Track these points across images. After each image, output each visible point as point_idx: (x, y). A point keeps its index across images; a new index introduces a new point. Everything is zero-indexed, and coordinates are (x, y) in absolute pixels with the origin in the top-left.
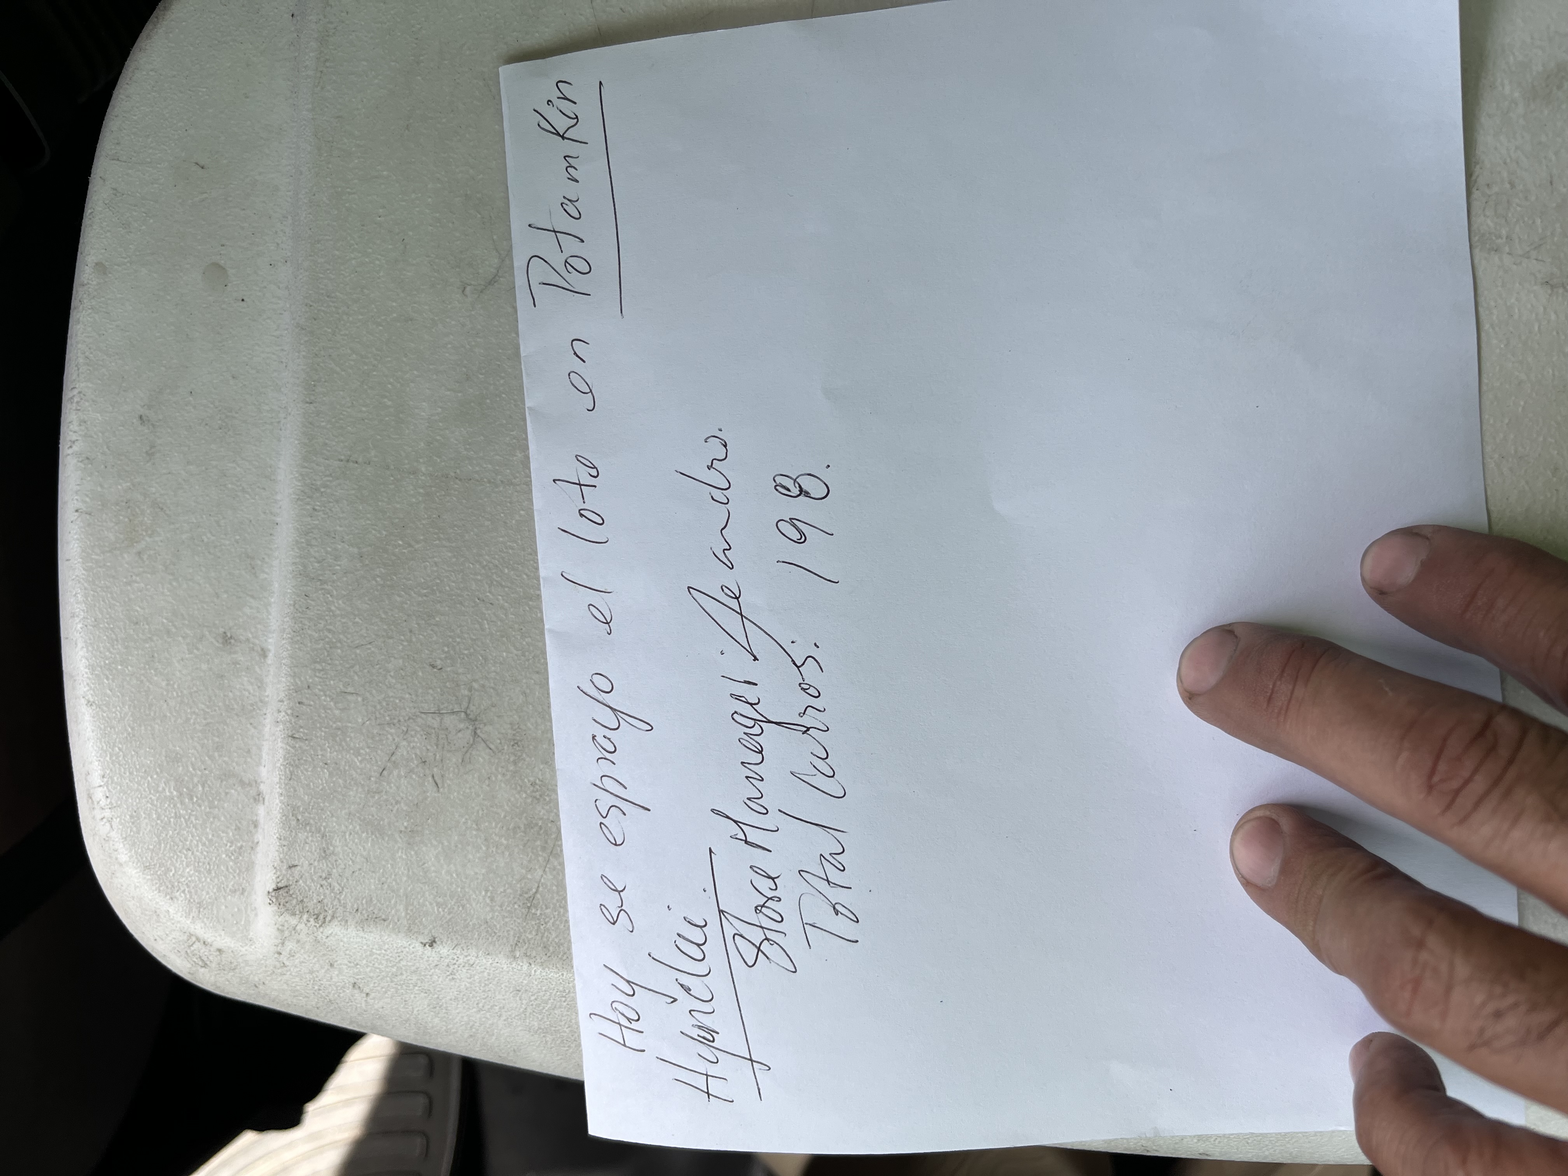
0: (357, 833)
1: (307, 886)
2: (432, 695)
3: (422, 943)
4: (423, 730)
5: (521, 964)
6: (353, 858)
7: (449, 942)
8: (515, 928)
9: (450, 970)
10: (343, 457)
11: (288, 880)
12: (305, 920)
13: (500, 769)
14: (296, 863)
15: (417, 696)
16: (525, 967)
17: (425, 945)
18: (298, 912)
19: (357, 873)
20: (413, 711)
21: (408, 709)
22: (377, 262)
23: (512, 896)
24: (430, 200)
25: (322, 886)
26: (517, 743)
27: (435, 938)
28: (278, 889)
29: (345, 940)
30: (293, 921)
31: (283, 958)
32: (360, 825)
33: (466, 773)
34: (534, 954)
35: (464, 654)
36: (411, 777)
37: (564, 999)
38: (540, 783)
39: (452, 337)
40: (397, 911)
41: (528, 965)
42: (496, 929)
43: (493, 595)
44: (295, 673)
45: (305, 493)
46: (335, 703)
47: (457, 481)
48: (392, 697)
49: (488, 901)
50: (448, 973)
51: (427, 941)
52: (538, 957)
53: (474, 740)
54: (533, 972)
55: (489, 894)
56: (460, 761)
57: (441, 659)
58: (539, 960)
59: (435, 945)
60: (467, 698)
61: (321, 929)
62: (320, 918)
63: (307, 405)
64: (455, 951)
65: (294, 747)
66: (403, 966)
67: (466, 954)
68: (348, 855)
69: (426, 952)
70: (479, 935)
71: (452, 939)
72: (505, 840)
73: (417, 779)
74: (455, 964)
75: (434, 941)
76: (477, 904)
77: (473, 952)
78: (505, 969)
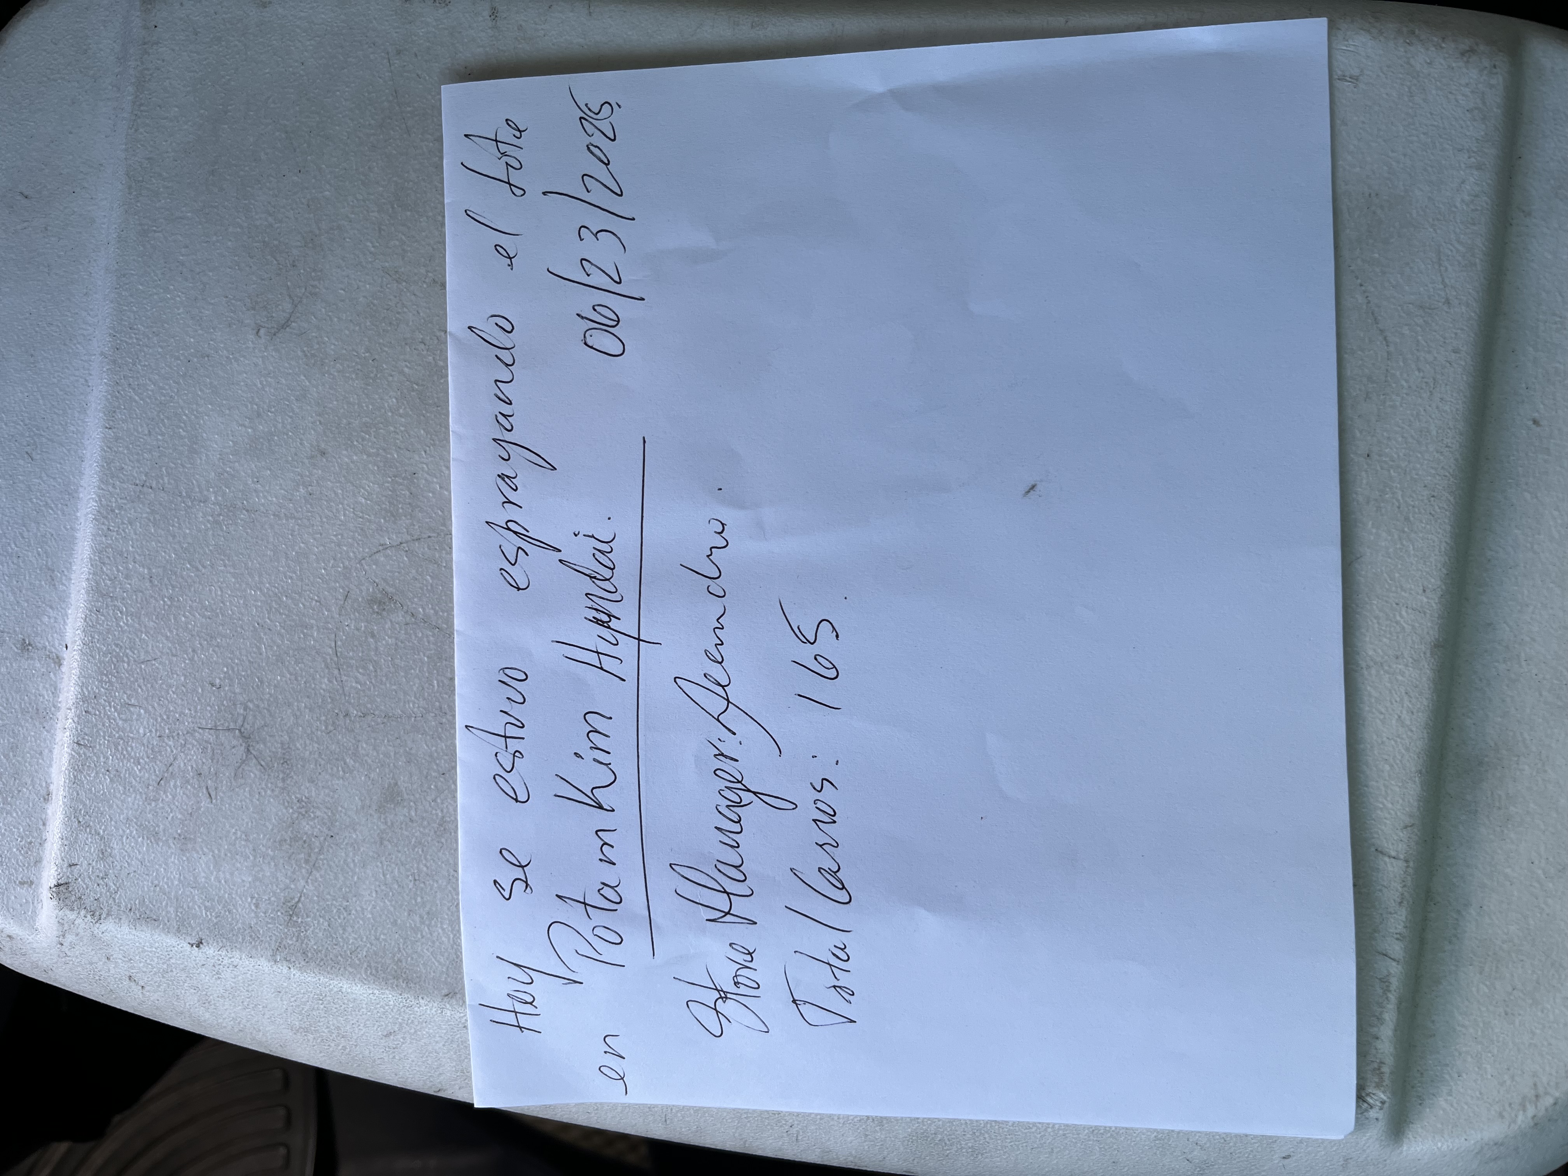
0: (134, 838)
1: (85, 884)
2: (210, 711)
3: (189, 943)
4: (200, 745)
5: (281, 967)
6: (129, 861)
7: (215, 944)
8: (277, 934)
9: (216, 970)
10: (138, 482)
11: (68, 877)
12: (82, 915)
13: (269, 785)
14: (76, 862)
15: (196, 711)
16: (285, 970)
17: (192, 946)
18: (76, 908)
19: (132, 875)
20: (191, 725)
21: (186, 724)
22: (178, 299)
23: (275, 904)
24: (230, 243)
25: (98, 885)
26: (286, 762)
27: (202, 940)
28: (58, 885)
29: (119, 936)
30: (72, 916)
31: (64, 948)
32: (136, 830)
33: (239, 787)
34: (293, 959)
35: (241, 675)
36: (186, 788)
37: (321, 1002)
38: (306, 800)
39: (245, 375)
40: (167, 912)
41: (287, 968)
42: (260, 934)
43: (271, 621)
44: (83, 683)
45: (101, 513)
46: (119, 714)
47: (244, 512)
48: (173, 711)
49: (253, 908)
50: (214, 973)
51: (194, 942)
52: (297, 962)
53: (247, 756)
54: (292, 976)
55: (254, 901)
56: (233, 774)
57: (220, 679)
58: (297, 965)
59: (201, 945)
60: (242, 717)
61: (98, 925)
62: (97, 915)
63: (107, 430)
64: (220, 952)
65: (79, 754)
66: (173, 963)
67: (231, 956)
68: (124, 858)
69: (193, 952)
70: (243, 939)
71: (217, 942)
72: (272, 851)
73: (192, 790)
74: (220, 964)
75: (201, 943)
76: (242, 910)
77: (237, 954)
78: (266, 971)
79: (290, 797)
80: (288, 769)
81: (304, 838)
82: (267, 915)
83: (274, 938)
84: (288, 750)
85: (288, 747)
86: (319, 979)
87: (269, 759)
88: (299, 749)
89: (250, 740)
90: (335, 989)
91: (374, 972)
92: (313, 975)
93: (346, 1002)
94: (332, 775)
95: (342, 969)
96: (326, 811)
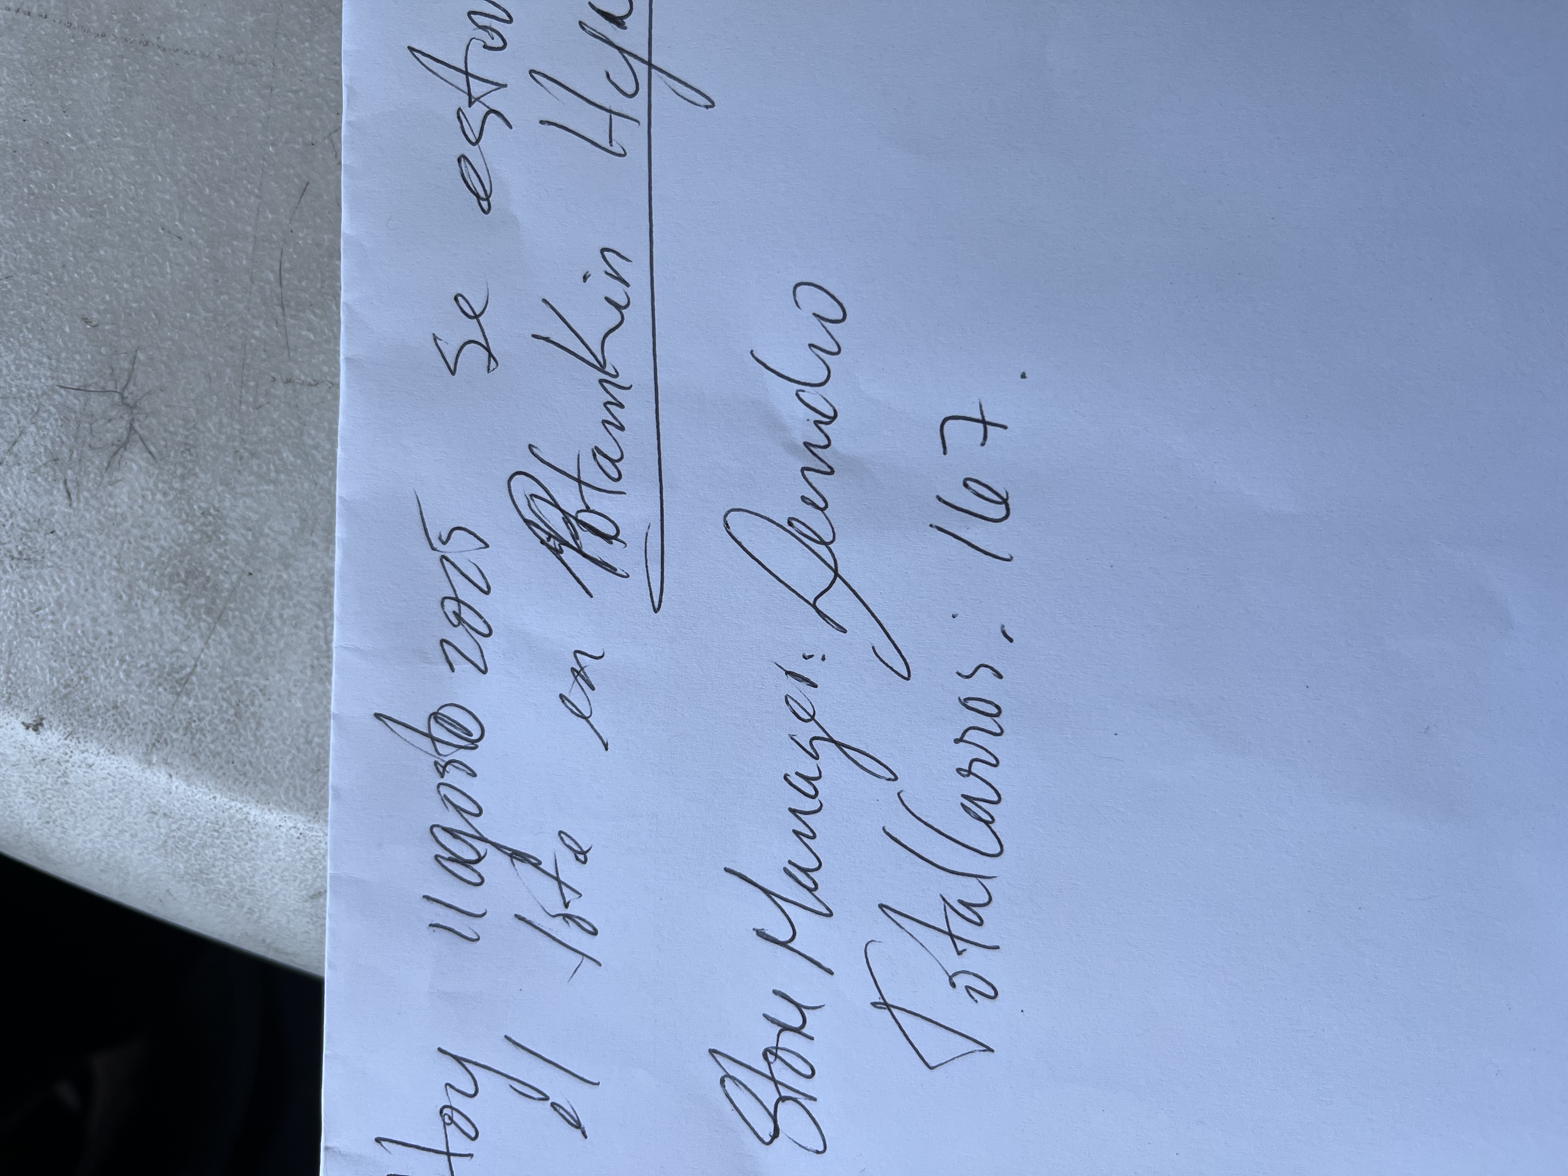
2: (78, 363)
3: (23, 723)
4: (60, 414)
5: (158, 774)
7: (61, 728)
8: (155, 720)
9: (62, 769)
13: (160, 485)
15: (58, 361)
16: (164, 778)
17: (27, 728)
20: (50, 382)
21: (43, 380)
23: (156, 674)
26: (189, 450)
27: (42, 719)
33: (111, 484)
34: (177, 762)
35: (131, 308)
36: (35, 480)
37: (216, 834)
38: (215, 513)
41: (167, 776)
42: (129, 719)
43: (183, 224)
47: (159, 51)
48: (25, 359)
49: (122, 675)
50: (59, 774)
51: (30, 721)
52: (182, 768)
53: (129, 436)
54: (174, 788)
55: (124, 666)
56: (105, 464)
57: (98, 312)
58: (182, 772)
59: (40, 727)
60: (126, 374)
64: (68, 742)
67: (83, 748)
69: (29, 738)
70: (104, 725)
71: (65, 724)
72: (157, 590)
73: (43, 483)
74: (67, 761)
75: (41, 724)
76: (106, 678)
77: (93, 746)
78: (135, 778)
79: (191, 505)
80: (190, 461)
81: (208, 574)
82: (143, 689)
83: (150, 727)
84: (194, 431)
85: (194, 427)
86: (215, 798)
87: (163, 443)
88: (210, 431)
89: (135, 411)
90: (239, 816)
91: (299, 794)
92: (206, 790)
93: (254, 837)
94: (259, 476)
95: (251, 785)
96: (243, 531)
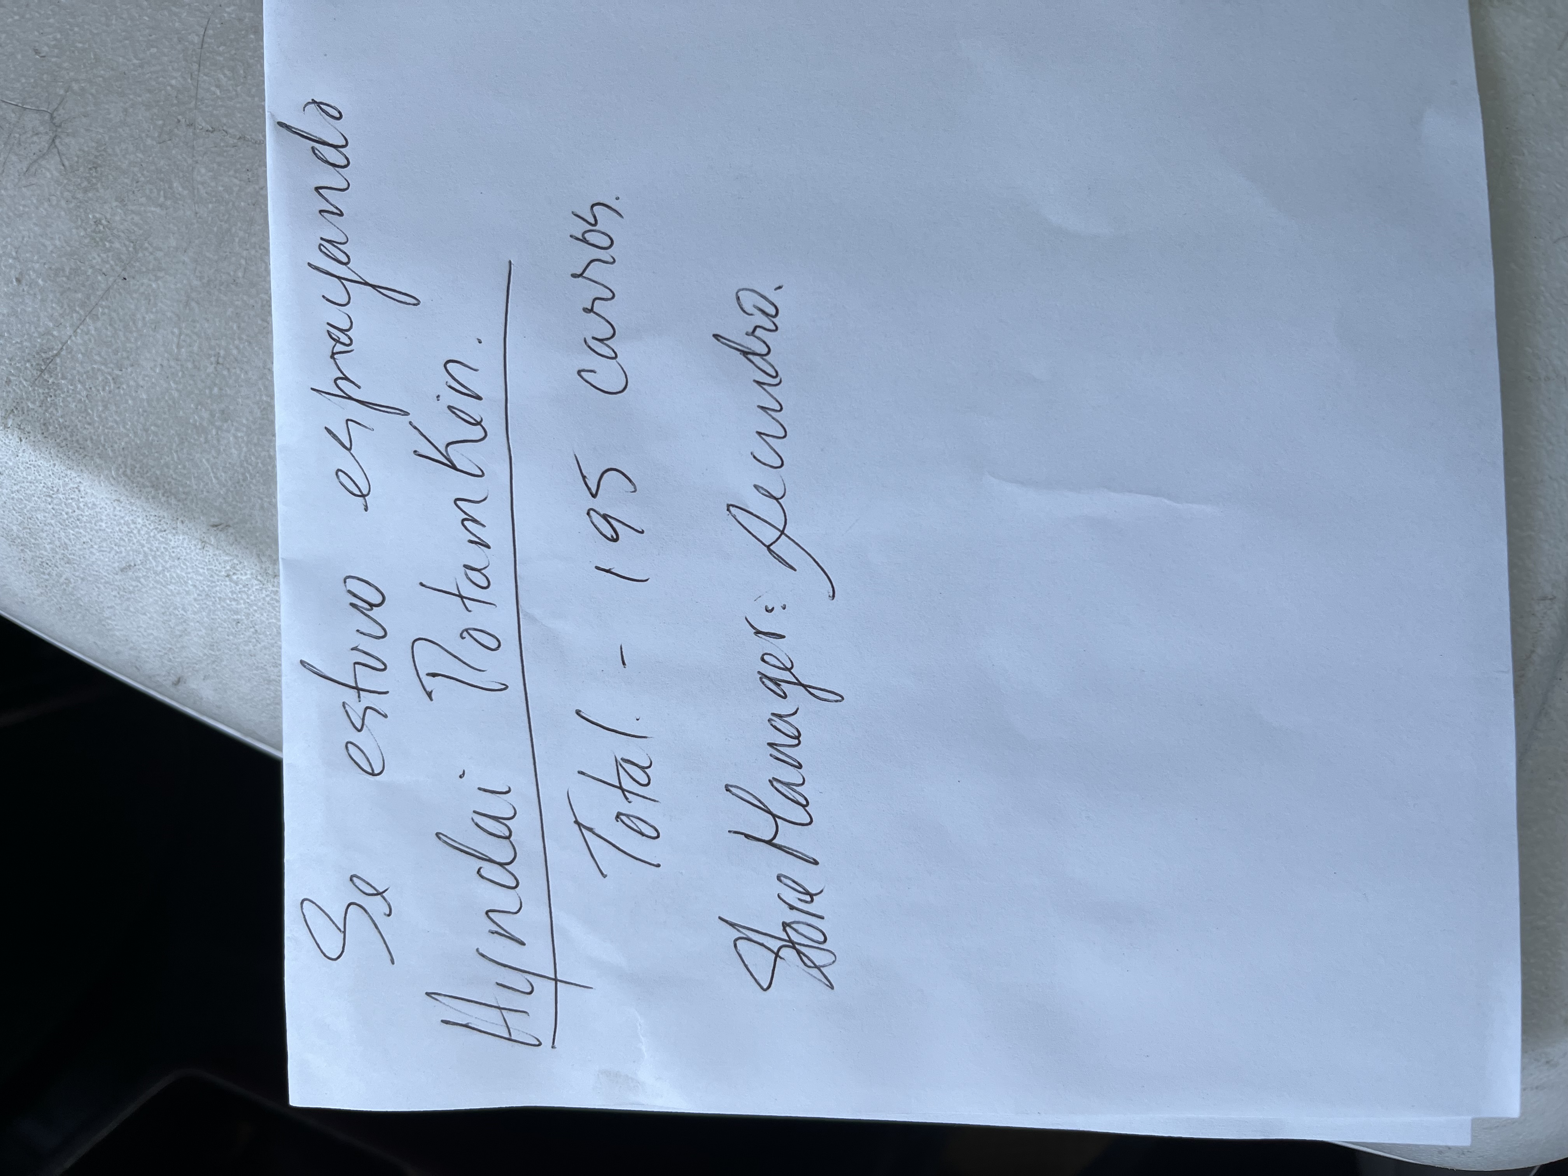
2: (22, 84)
8: (18, 391)
13: (66, 194)
15: (6, 80)
16: (14, 441)
23: (28, 351)
26: (96, 168)
33: (27, 187)
35: (76, 47)
38: (106, 224)
52: (32, 434)
53: (49, 148)
54: (22, 452)
56: (25, 169)
57: (48, 46)
58: (31, 438)
60: (59, 99)
79: (87, 214)
80: (95, 177)
81: (89, 273)
82: (13, 363)
83: (12, 395)
85: (105, 150)
86: (55, 465)
87: (76, 159)
88: (117, 155)
89: (59, 130)
90: (72, 485)
91: (128, 471)
92: (48, 457)
93: (81, 505)
94: (149, 198)
95: (88, 458)
96: (127, 243)
